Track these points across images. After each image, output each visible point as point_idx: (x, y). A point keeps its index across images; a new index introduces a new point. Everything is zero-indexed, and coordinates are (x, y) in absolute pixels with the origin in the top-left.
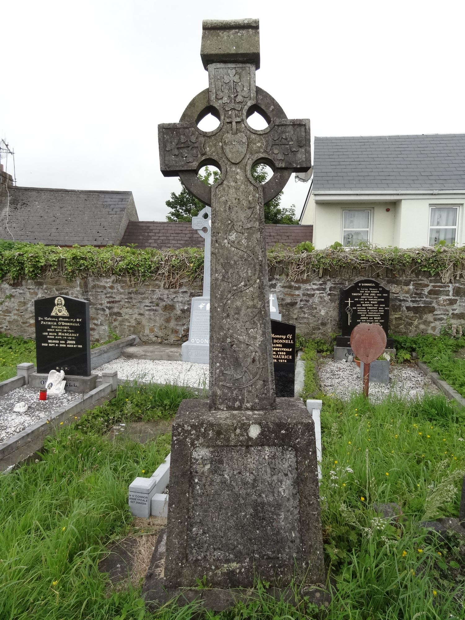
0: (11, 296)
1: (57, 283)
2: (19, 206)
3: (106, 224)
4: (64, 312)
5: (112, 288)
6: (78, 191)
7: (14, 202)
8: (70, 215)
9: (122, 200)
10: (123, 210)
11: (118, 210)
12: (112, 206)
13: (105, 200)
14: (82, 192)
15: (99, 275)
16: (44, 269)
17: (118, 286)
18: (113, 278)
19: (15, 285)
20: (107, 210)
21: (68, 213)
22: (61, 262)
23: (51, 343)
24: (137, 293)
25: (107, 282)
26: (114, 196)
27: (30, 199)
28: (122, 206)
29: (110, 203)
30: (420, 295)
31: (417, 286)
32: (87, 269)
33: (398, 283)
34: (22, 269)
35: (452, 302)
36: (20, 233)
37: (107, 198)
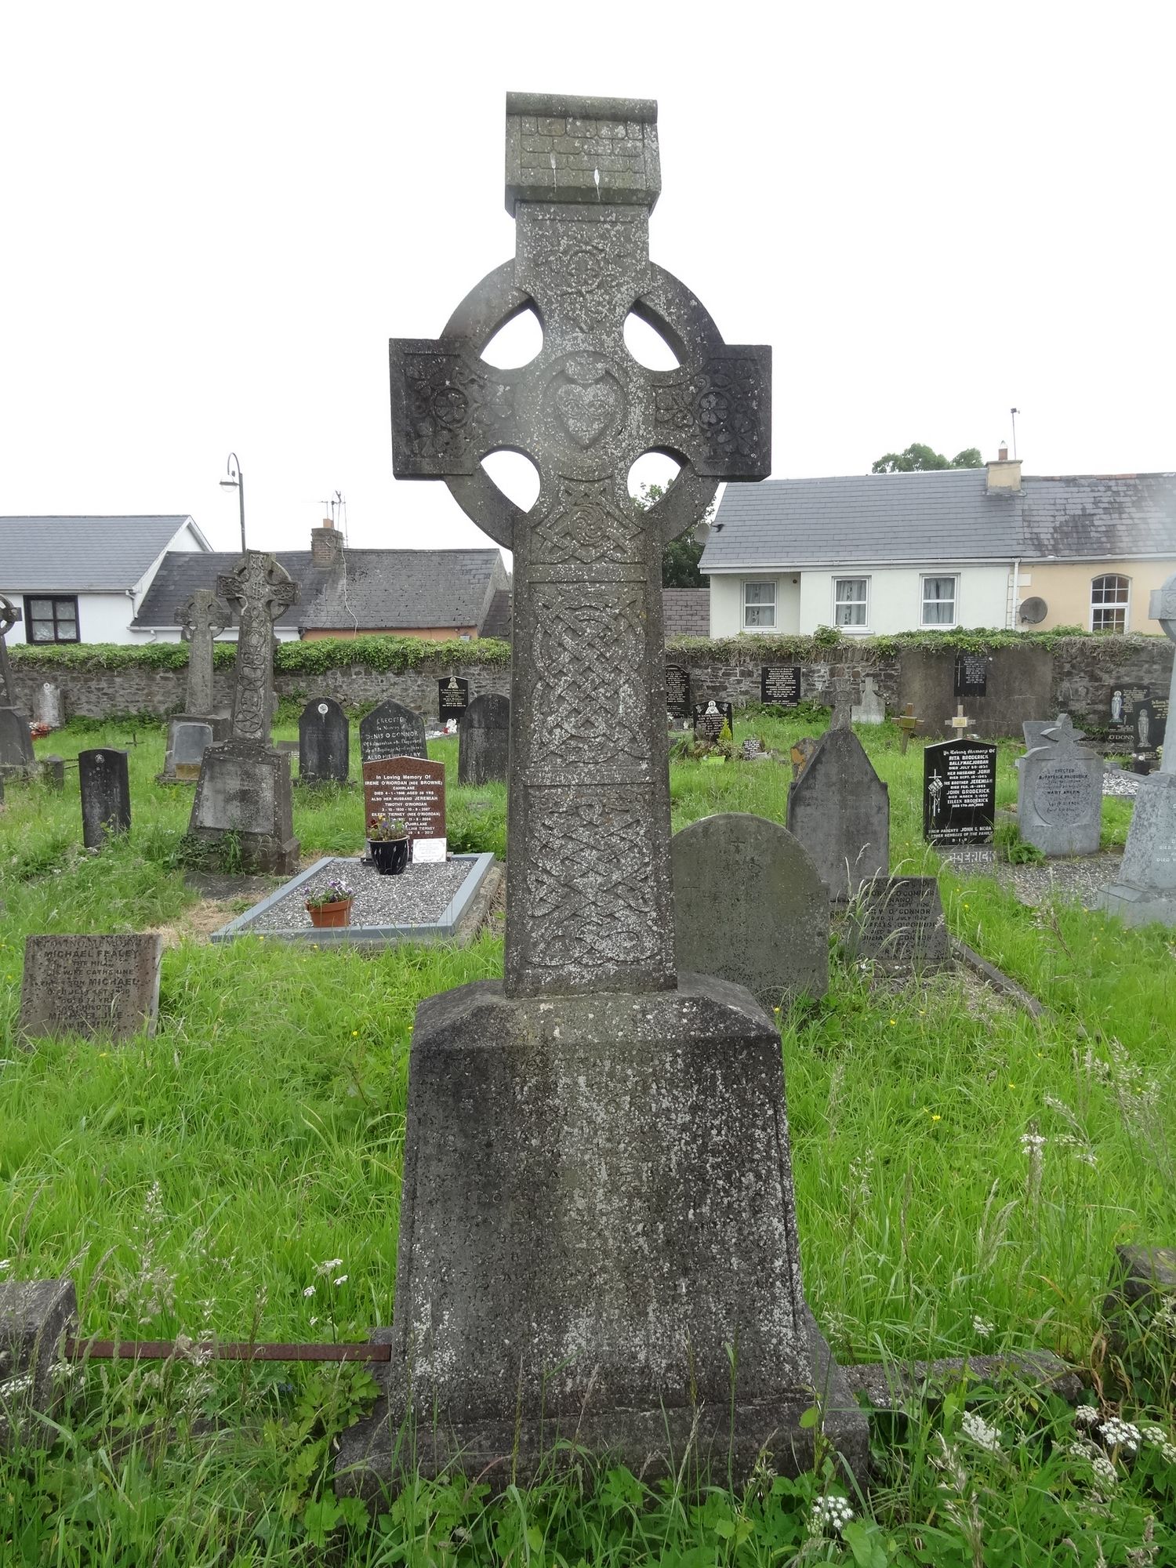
0: (395, 684)
1: (434, 672)
2: (357, 577)
3: (466, 597)
4: (456, 686)
5: (479, 674)
6: (429, 552)
7: (351, 571)
8: (421, 586)
9: (487, 562)
10: (487, 576)
11: (482, 576)
12: (473, 572)
13: (464, 562)
14: (434, 552)
15: (469, 664)
16: (423, 660)
17: (484, 673)
18: (480, 666)
19: (398, 674)
20: (467, 577)
21: (418, 583)
22: (438, 653)
23: (448, 705)
24: (499, 678)
25: (475, 670)
26: (476, 556)
27: (370, 566)
28: (486, 571)
29: (468, 567)
30: (716, 677)
31: (714, 669)
32: (459, 659)
33: (700, 667)
34: (406, 660)
35: (739, 682)
36: (363, 613)
37: (467, 560)
